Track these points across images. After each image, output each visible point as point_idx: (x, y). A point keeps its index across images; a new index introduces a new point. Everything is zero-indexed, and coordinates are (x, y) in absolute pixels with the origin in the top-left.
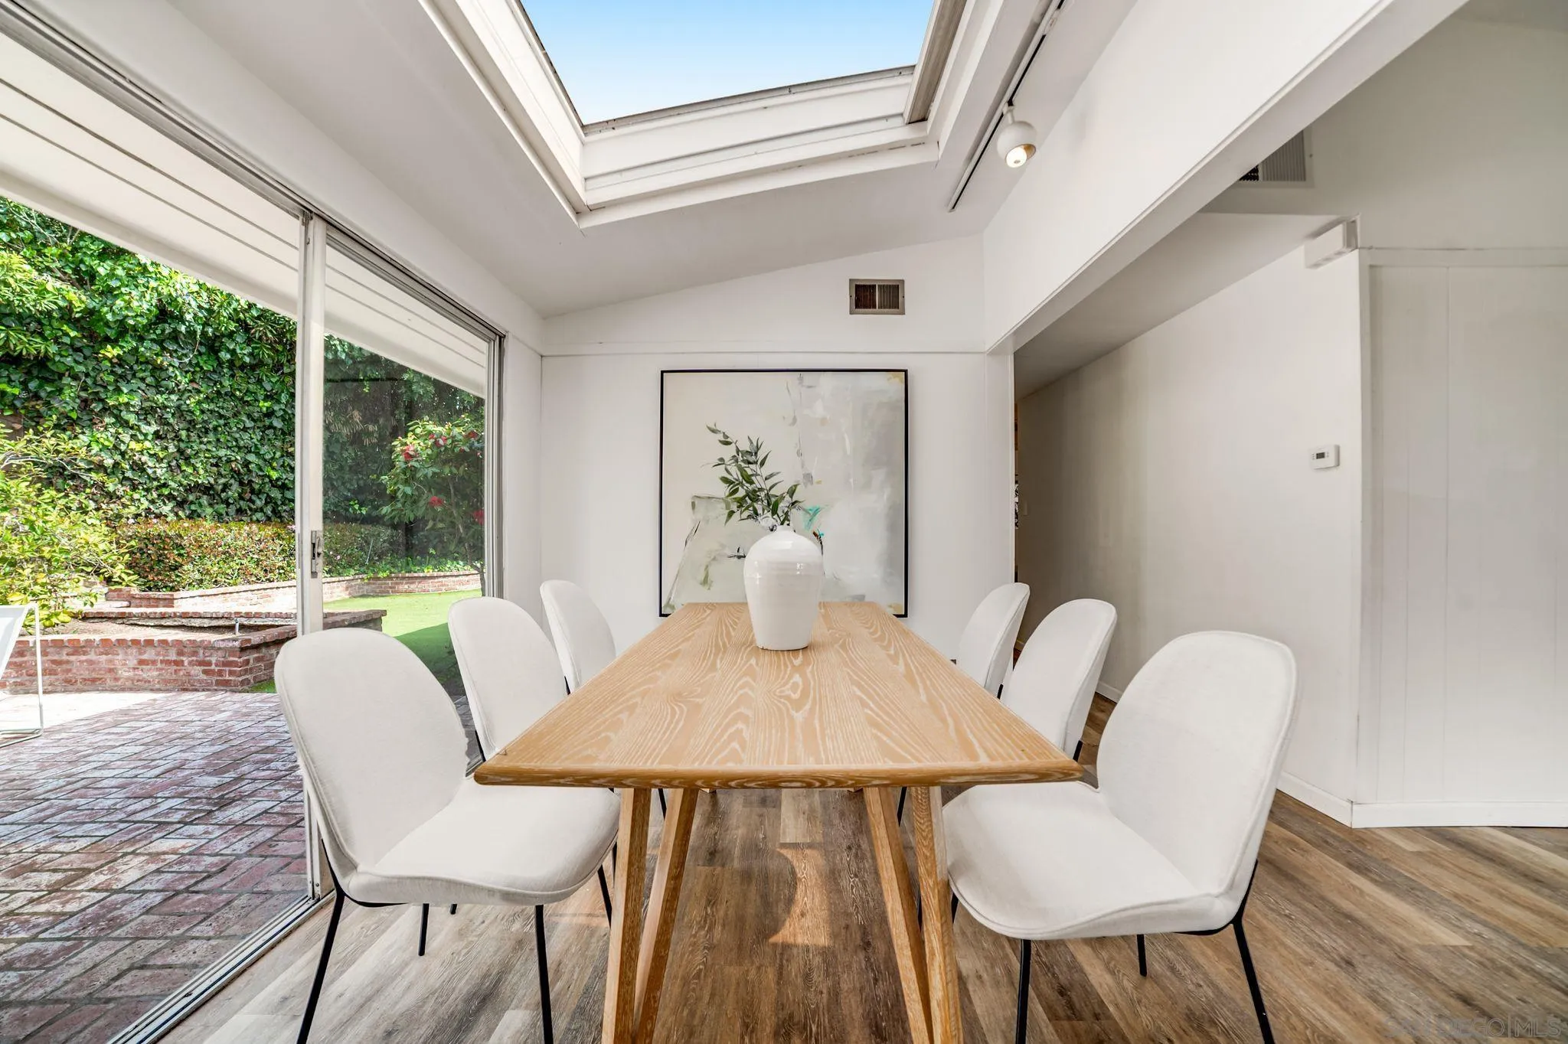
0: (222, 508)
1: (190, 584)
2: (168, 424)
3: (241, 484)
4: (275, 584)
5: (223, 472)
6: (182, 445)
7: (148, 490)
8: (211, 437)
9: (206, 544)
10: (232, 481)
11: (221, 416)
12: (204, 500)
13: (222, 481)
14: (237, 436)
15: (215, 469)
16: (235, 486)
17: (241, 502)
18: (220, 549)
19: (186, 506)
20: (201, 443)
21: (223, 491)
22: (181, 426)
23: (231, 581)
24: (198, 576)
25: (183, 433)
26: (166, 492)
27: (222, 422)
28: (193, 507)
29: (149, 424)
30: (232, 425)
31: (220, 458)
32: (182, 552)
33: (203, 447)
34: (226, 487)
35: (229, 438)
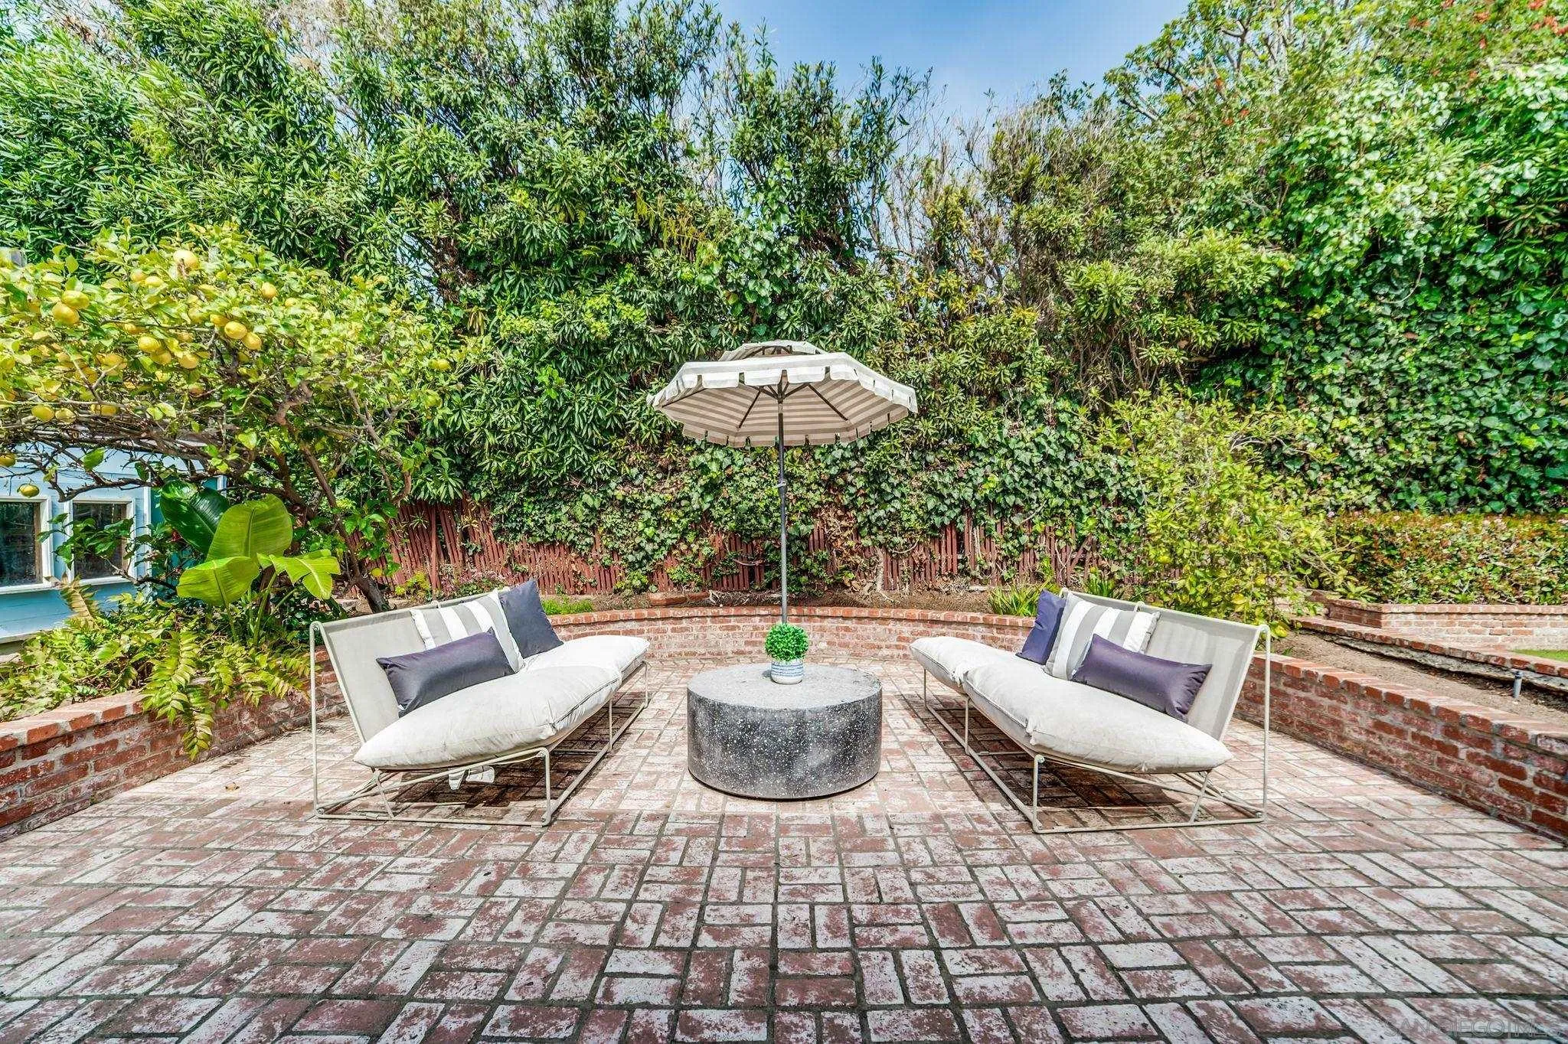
0: (1439, 496)
1: (1401, 596)
2: (1375, 393)
3: (1471, 461)
5: (1445, 448)
6: (1391, 418)
7: (1349, 476)
8: (1430, 401)
9: (1427, 544)
10: (1458, 459)
11: (1444, 370)
12: (1416, 487)
13: (1443, 459)
14: (1469, 393)
15: (1433, 444)
16: (1461, 465)
17: (1468, 488)
18: (1445, 551)
19: (1391, 495)
20: (1416, 411)
21: (1443, 473)
22: (1391, 392)
23: (1459, 597)
24: (1412, 586)
25: (1393, 402)
26: (1369, 477)
27: (1445, 378)
28: (1400, 496)
29: (1353, 396)
30: (1462, 380)
31: (1442, 428)
32: (1394, 552)
33: (1419, 416)
34: (1447, 467)
35: (1456, 399)
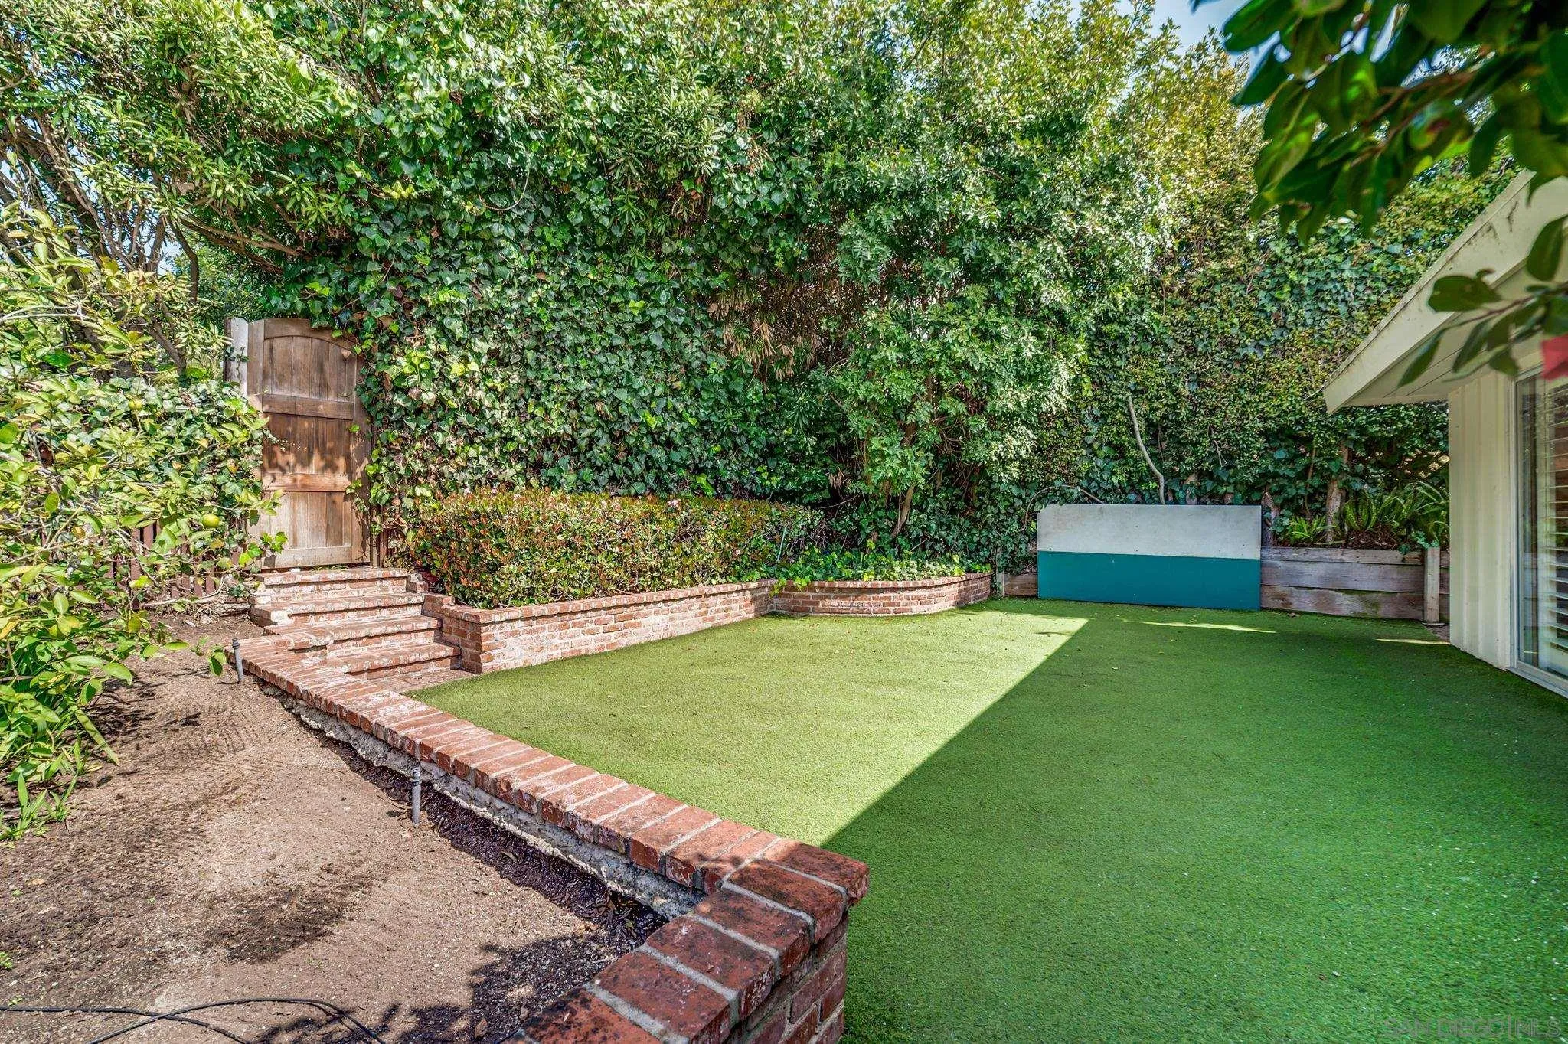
0: (587, 474)
1: (514, 597)
2: (511, 341)
3: (614, 438)
4: (644, 597)
5: (586, 418)
6: (531, 375)
7: (489, 445)
8: (568, 361)
9: (537, 529)
10: (599, 433)
11: (583, 330)
12: (564, 461)
13: (586, 432)
14: (602, 360)
15: (574, 413)
16: (605, 441)
17: (616, 467)
18: (560, 537)
19: (543, 471)
20: (555, 371)
21: (590, 447)
22: (527, 343)
23: (578, 592)
24: (524, 582)
25: (530, 355)
26: (511, 447)
27: (582, 339)
28: (551, 473)
29: (485, 339)
30: (595, 342)
31: (579, 395)
32: (502, 540)
33: (556, 377)
34: (592, 441)
35: (592, 364)
